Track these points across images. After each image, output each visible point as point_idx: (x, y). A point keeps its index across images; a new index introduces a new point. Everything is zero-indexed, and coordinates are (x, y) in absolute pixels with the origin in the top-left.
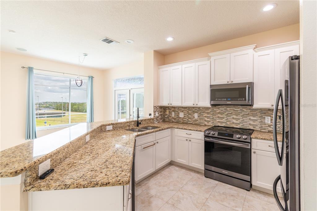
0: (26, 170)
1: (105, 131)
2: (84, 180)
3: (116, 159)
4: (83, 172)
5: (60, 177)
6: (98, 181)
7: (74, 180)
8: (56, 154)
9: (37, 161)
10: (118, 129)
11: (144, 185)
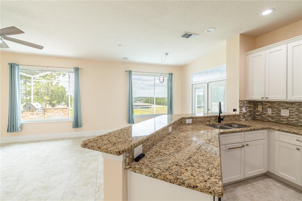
0: (126, 151)
1: (185, 124)
2: (170, 174)
3: (200, 157)
4: (168, 163)
5: (150, 163)
6: (184, 179)
7: (161, 171)
8: (146, 140)
9: (133, 145)
10: (197, 123)
11: (228, 192)
